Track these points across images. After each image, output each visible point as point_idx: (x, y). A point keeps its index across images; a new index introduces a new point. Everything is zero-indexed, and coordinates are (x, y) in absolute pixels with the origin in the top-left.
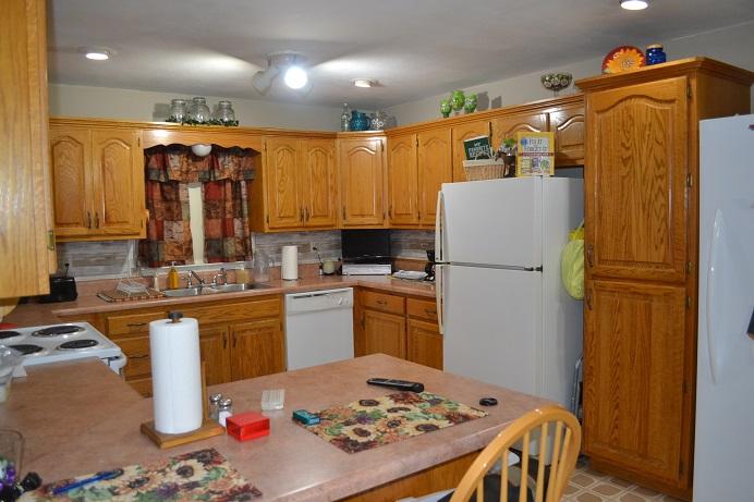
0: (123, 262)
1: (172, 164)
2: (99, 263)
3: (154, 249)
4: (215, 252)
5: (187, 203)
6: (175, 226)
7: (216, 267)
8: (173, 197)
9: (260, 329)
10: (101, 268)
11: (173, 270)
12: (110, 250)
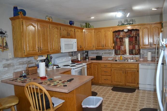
0: (112, 54)
1: (121, 34)
2: (108, 54)
3: (117, 51)
4: (131, 53)
5: (125, 42)
6: (122, 47)
7: (131, 56)
8: (122, 41)
9: (132, 71)
10: (108, 55)
11: (121, 56)
12: (110, 51)
